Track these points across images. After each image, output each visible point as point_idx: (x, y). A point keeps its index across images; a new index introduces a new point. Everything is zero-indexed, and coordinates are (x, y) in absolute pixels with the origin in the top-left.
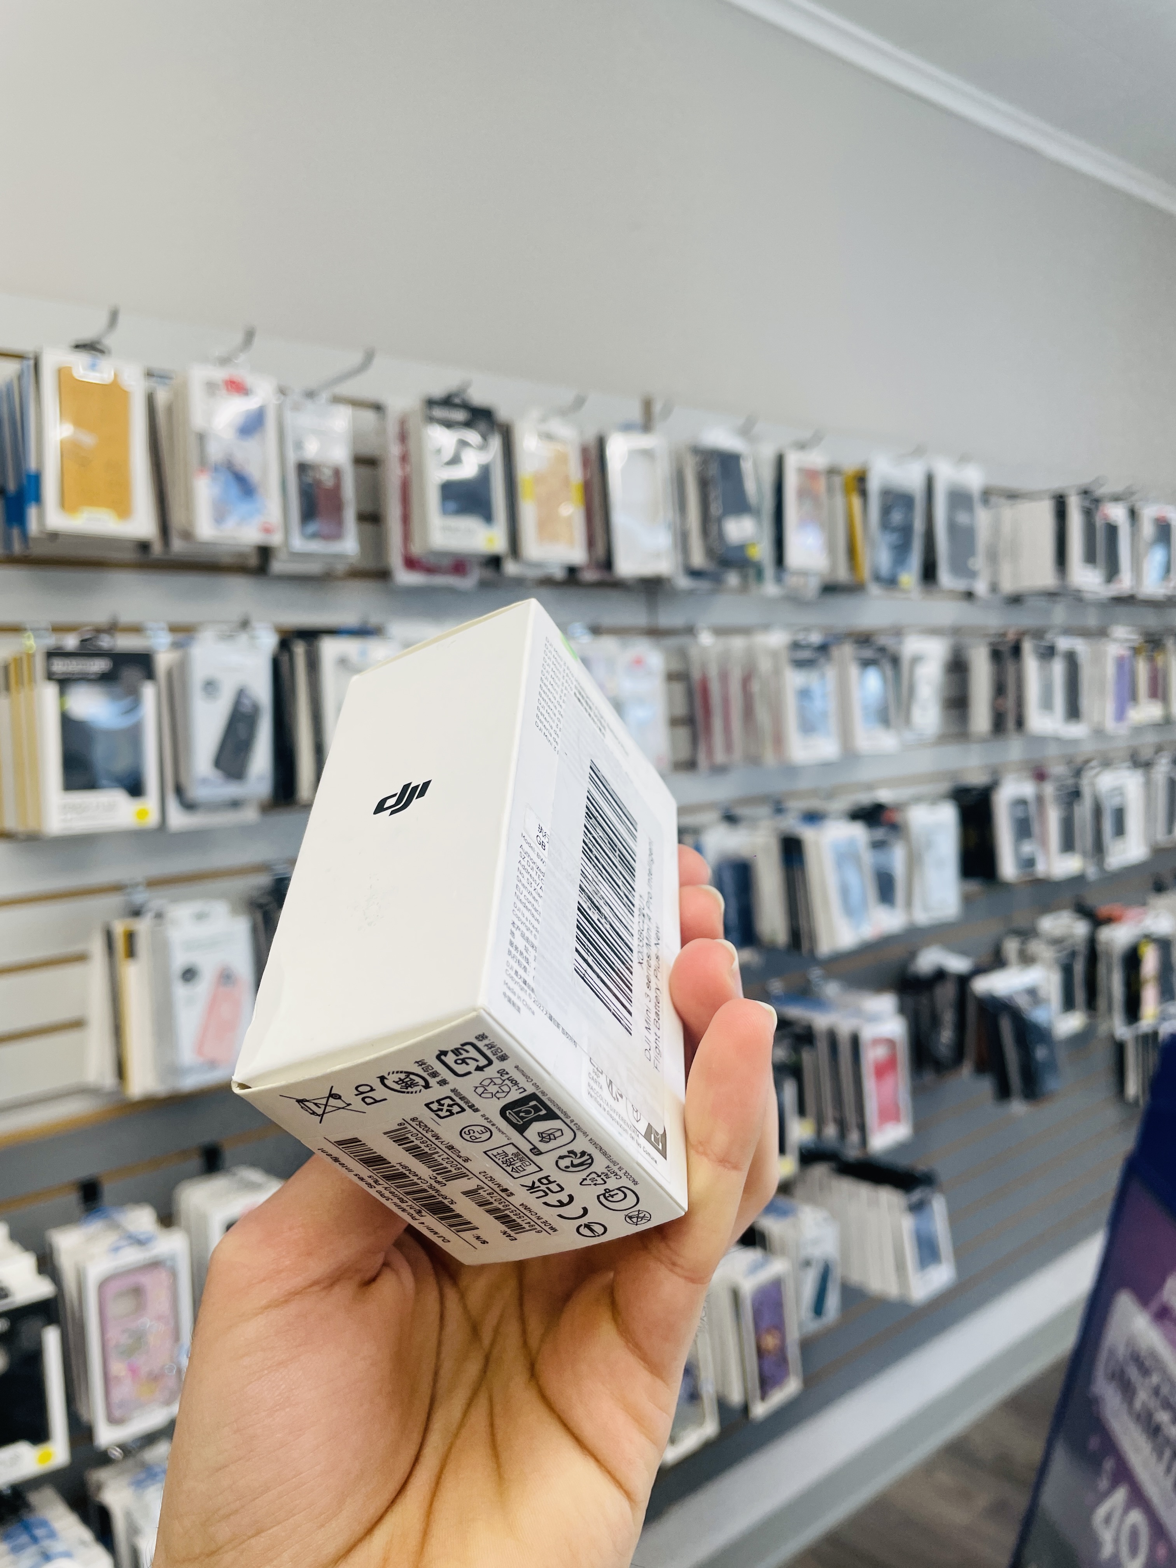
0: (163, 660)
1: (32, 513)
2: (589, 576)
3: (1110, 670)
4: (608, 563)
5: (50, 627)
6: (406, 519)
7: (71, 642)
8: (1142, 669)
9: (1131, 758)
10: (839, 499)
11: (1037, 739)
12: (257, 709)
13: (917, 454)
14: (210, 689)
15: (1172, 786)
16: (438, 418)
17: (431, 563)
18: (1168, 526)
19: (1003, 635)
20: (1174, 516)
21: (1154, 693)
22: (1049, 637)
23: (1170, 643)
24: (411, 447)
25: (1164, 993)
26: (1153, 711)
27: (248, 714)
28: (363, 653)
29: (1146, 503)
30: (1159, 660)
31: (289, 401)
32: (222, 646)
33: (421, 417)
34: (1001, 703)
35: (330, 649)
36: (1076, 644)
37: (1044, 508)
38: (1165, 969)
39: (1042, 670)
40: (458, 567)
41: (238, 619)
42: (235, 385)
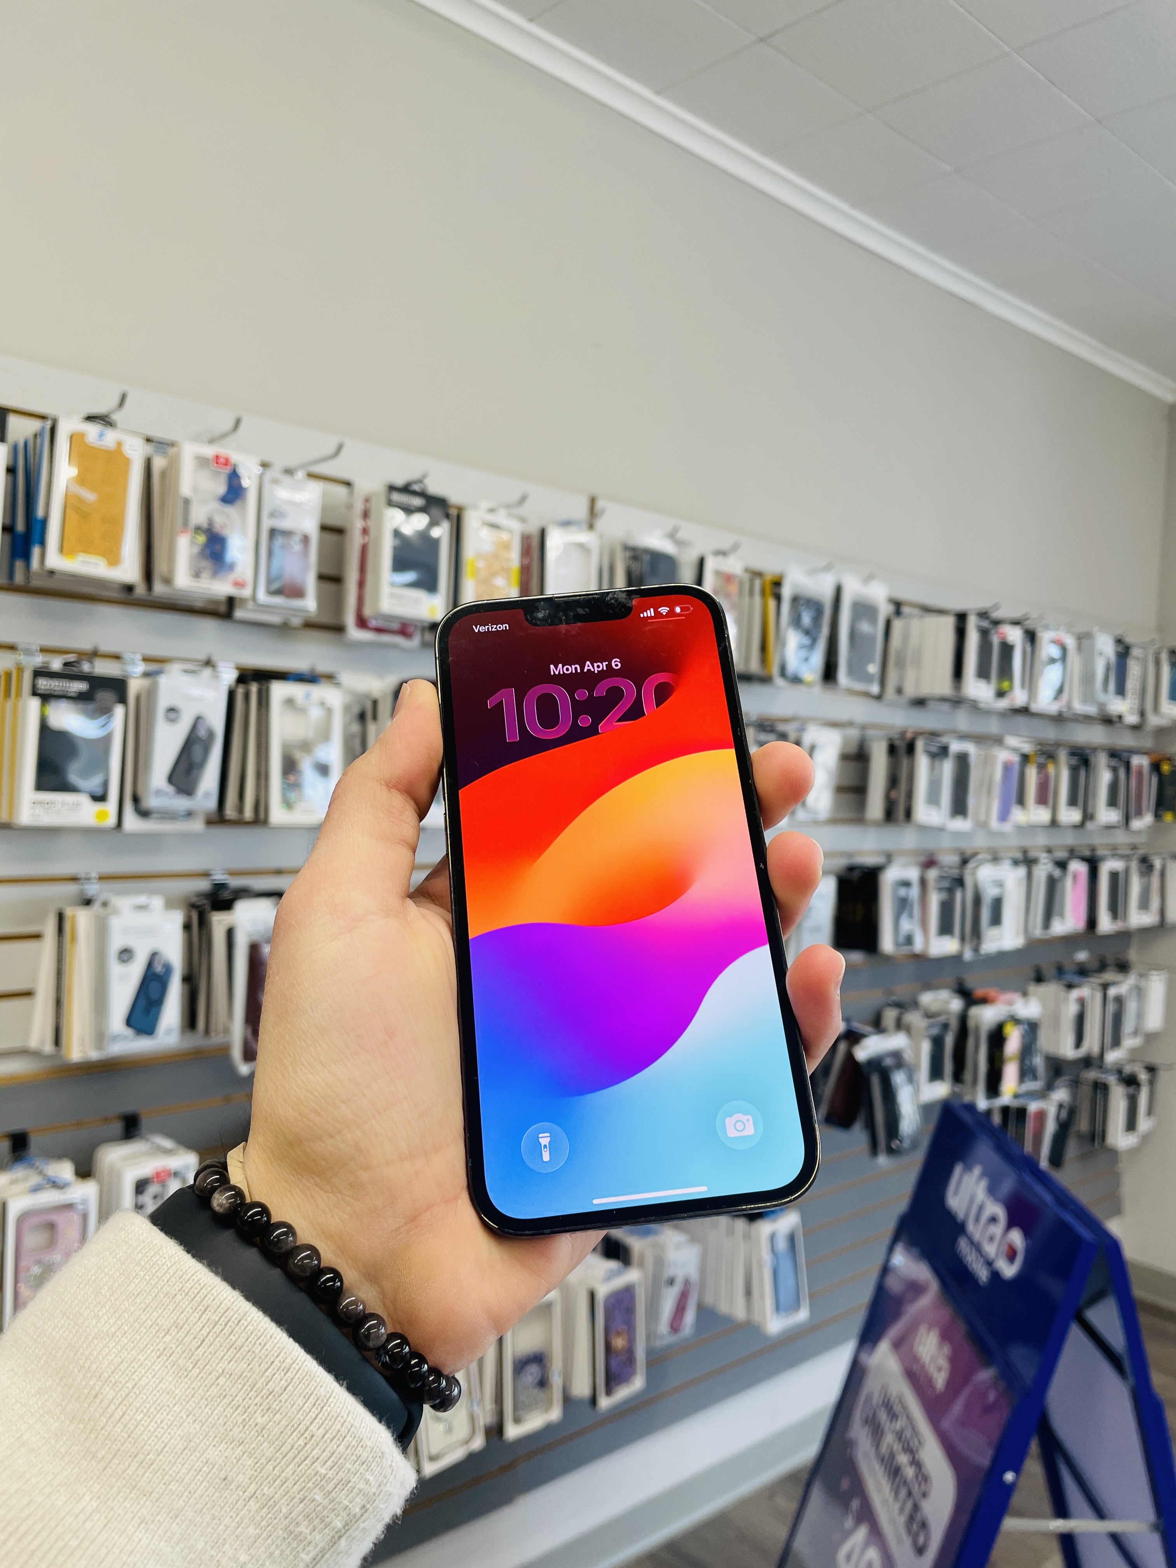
0: (134, 686)
1: (36, 551)
3: (998, 774)
5: (39, 649)
6: (361, 584)
7: (56, 664)
8: (1032, 775)
9: (1019, 856)
10: (757, 599)
11: (925, 829)
12: (211, 735)
13: (828, 568)
14: (172, 715)
15: (1052, 885)
16: (397, 503)
17: (380, 624)
18: (1064, 649)
19: (903, 734)
20: (1070, 642)
21: (1043, 799)
22: (944, 740)
23: (1063, 756)
24: (371, 523)
25: (1026, 1072)
26: (1043, 815)
27: (203, 739)
28: (308, 696)
29: (1047, 627)
30: (1051, 769)
31: (269, 475)
32: (186, 679)
33: (382, 500)
34: (893, 794)
35: (279, 690)
36: (970, 748)
37: (948, 624)
38: (1027, 1050)
39: (932, 768)
40: (404, 629)
41: (202, 656)
42: (222, 460)
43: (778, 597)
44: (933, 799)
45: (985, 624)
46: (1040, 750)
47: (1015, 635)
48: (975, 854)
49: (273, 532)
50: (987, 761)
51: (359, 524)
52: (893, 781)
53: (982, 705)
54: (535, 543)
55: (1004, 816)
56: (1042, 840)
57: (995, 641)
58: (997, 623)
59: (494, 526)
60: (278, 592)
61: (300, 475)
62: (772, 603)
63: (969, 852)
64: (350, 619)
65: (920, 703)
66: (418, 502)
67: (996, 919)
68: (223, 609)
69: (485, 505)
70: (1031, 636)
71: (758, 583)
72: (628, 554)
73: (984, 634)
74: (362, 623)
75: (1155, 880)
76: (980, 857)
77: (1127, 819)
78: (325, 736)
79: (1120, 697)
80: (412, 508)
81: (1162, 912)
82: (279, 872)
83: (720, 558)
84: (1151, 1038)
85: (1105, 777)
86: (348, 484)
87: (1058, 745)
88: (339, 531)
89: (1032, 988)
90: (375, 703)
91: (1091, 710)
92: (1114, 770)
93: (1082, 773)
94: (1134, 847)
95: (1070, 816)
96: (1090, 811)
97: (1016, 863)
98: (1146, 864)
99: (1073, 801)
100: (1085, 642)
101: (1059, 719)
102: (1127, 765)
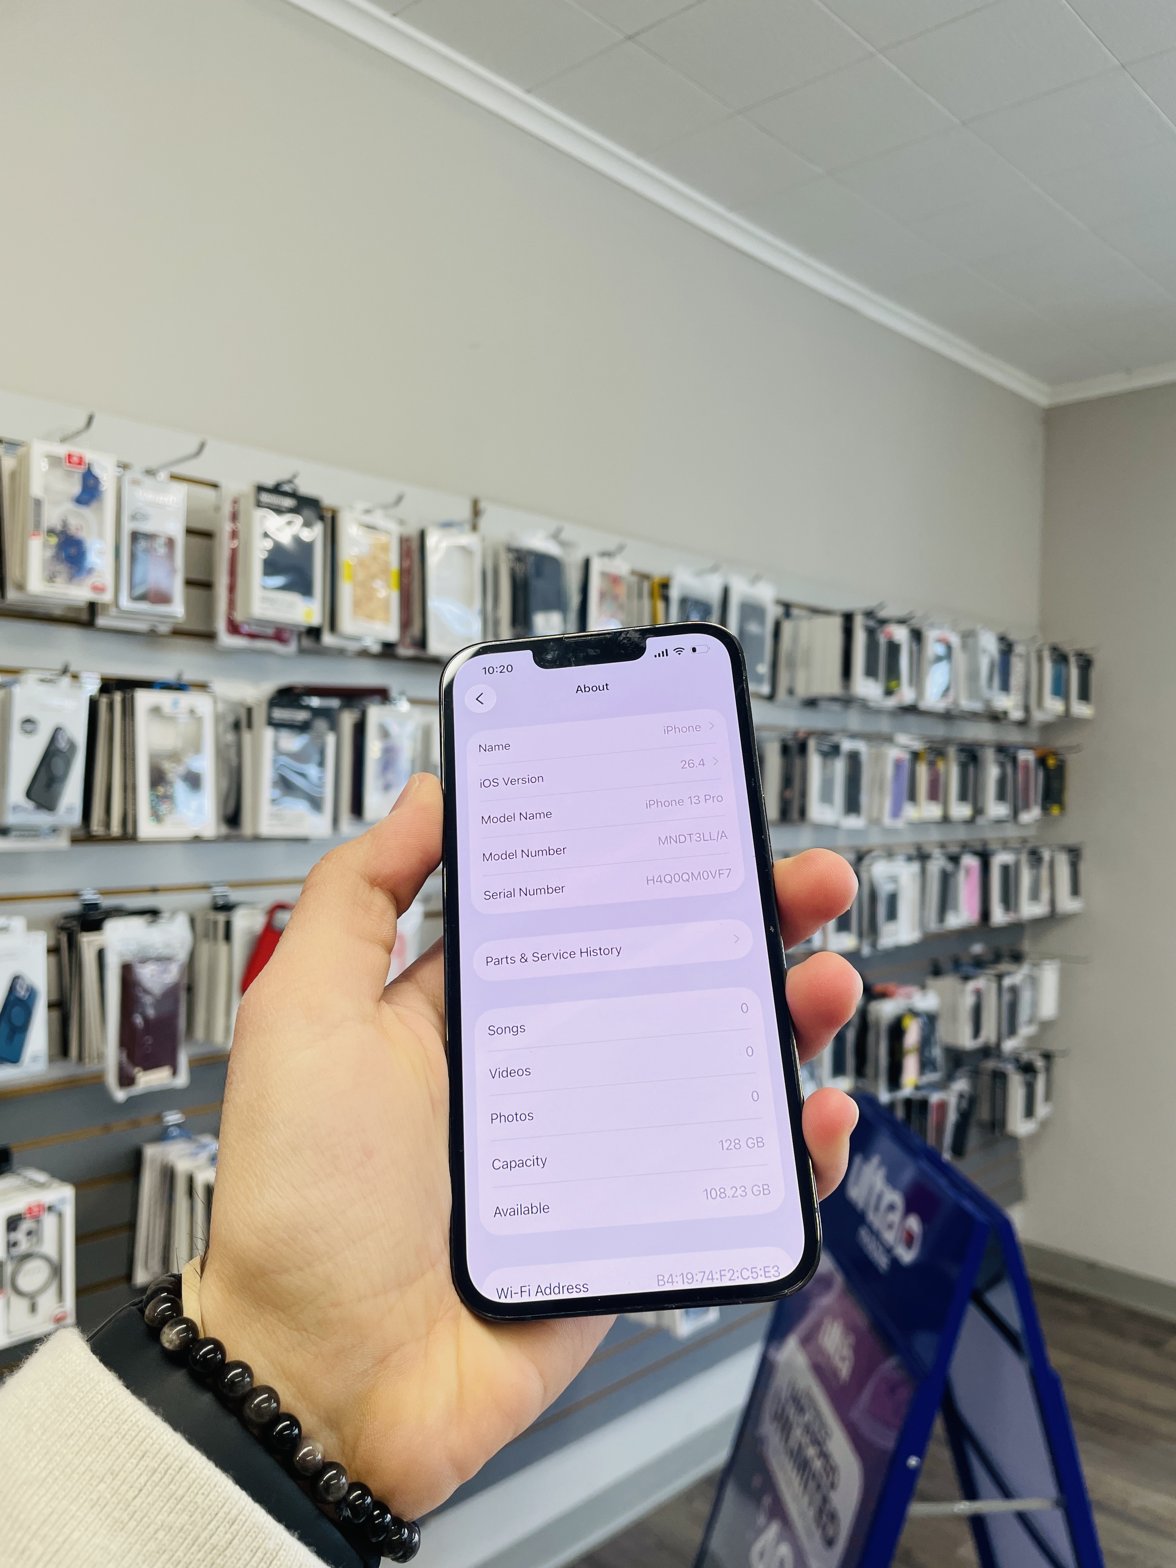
2: (405, 651)
3: (889, 771)
4: (422, 643)
6: (232, 588)
8: (923, 772)
9: (913, 852)
10: (646, 602)
11: (820, 828)
12: (72, 747)
13: (714, 569)
14: (29, 727)
15: (946, 880)
16: (266, 503)
17: (254, 629)
18: (949, 648)
19: (796, 733)
20: (955, 640)
21: (934, 795)
22: (836, 739)
23: (952, 752)
24: (240, 526)
25: (926, 1065)
26: (933, 811)
27: (64, 751)
28: (175, 704)
29: (932, 626)
30: (941, 766)
31: (128, 476)
32: (44, 688)
33: (252, 500)
34: (788, 794)
35: (143, 699)
36: (861, 746)
37: (835, 624)
38: (926, 1041)
39: (824, 767)
40: (280, 634)
41: (59, 666)
42: (75, 459)
43: (666, 599)
44: (826, 797)
45: (871, 623)
46: (930, 748)
47: (901, 634)
48: (869, 852)
49: (135, 536)
50: (878, 759)
51: (228, 527)
52: (787, 781)
53: (872, 704)
54: (415, 545)
55: (896, 812)
56: (935, 835)
57: (882, 640)
58: (883, 622)
59: (371, 527)
60: (143, 598)
61: (163, 475)
62: (660, 605)
63: (864, 849)
64: (221, 626)
65: (811, 703)
66: (288, 503)
67: (892, 915)
68: (85, 616)
69: (360, 506)
70: (917, 636)
71: (646, 586)
72: (511, 556)
73: (871, 633)
74: (234, 628)
75: (1045, 872)
76: (874, 854)
77: (1015, 813)
78: (196, 747)
79: (1004, 693)
80: (284, 510)
81: (1053, 902)
82: (154, 890)
83: (606, 560)
84: (1046, 1026)
85: (992, 772)
86: (215, 486)
87: (947, 742)
88: (207, 535)
89: (931, 982)
90: (249, 711)
91: (977, 706)
92: (1002, 765)
93: (971, 769)
94: (1024, 841)
95: (961, 811)
96: (980, 805)
97: (910, 859)
98: (1035, 857)
99: (963, 797)
100: (970, 641)
101: (947, 716)
102: (1014, 760)
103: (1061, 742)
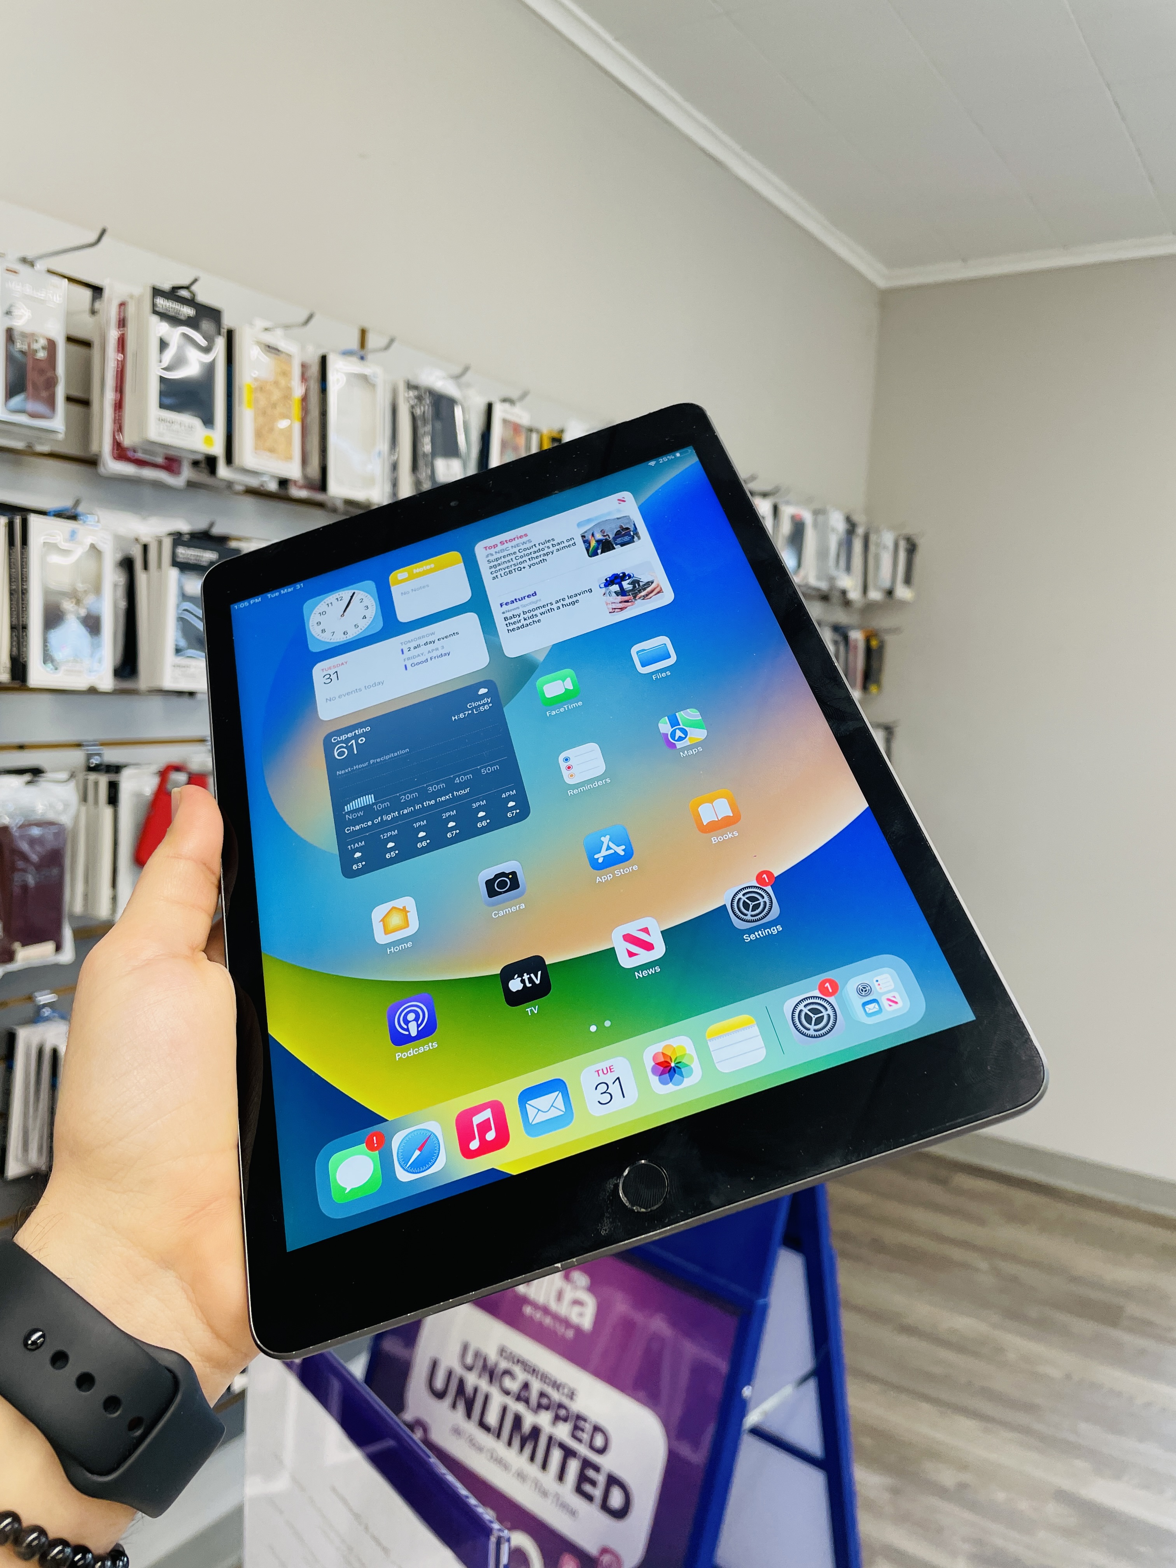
2: (300, 492)
4: (322, 484)
6: (119, 406)
16: (162, 310)
17: (143, 455)
18: (802, 524)
20: (807, 517)
24: (130, 334)
28: (72, 535)
29: (788, 503)
33: (146, 304)
35: (39, 528)
40: (171, 464)
49: (13, 335)
51: (113, 334)
54: (314, 373)
59: (270, 348)
60: (21, 409)
61: (40, 268)
64: (105, 450)
66: (188, 311)
69: (260, 324)
70: (776, 509)
71: (535, 438)
72: (412, 392)
74: (121, 453)
78: (96, 588)
79: (846, 571)
80: (182, 318)
83: (507, 406)
86: (96, 288)
88: (86, 344)
90: (145, 548)
91: (823, 585)
100: (821, 518)
102: (846, 638)
103: (882, 622)
